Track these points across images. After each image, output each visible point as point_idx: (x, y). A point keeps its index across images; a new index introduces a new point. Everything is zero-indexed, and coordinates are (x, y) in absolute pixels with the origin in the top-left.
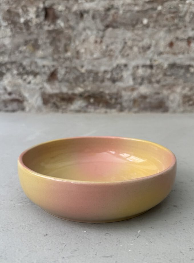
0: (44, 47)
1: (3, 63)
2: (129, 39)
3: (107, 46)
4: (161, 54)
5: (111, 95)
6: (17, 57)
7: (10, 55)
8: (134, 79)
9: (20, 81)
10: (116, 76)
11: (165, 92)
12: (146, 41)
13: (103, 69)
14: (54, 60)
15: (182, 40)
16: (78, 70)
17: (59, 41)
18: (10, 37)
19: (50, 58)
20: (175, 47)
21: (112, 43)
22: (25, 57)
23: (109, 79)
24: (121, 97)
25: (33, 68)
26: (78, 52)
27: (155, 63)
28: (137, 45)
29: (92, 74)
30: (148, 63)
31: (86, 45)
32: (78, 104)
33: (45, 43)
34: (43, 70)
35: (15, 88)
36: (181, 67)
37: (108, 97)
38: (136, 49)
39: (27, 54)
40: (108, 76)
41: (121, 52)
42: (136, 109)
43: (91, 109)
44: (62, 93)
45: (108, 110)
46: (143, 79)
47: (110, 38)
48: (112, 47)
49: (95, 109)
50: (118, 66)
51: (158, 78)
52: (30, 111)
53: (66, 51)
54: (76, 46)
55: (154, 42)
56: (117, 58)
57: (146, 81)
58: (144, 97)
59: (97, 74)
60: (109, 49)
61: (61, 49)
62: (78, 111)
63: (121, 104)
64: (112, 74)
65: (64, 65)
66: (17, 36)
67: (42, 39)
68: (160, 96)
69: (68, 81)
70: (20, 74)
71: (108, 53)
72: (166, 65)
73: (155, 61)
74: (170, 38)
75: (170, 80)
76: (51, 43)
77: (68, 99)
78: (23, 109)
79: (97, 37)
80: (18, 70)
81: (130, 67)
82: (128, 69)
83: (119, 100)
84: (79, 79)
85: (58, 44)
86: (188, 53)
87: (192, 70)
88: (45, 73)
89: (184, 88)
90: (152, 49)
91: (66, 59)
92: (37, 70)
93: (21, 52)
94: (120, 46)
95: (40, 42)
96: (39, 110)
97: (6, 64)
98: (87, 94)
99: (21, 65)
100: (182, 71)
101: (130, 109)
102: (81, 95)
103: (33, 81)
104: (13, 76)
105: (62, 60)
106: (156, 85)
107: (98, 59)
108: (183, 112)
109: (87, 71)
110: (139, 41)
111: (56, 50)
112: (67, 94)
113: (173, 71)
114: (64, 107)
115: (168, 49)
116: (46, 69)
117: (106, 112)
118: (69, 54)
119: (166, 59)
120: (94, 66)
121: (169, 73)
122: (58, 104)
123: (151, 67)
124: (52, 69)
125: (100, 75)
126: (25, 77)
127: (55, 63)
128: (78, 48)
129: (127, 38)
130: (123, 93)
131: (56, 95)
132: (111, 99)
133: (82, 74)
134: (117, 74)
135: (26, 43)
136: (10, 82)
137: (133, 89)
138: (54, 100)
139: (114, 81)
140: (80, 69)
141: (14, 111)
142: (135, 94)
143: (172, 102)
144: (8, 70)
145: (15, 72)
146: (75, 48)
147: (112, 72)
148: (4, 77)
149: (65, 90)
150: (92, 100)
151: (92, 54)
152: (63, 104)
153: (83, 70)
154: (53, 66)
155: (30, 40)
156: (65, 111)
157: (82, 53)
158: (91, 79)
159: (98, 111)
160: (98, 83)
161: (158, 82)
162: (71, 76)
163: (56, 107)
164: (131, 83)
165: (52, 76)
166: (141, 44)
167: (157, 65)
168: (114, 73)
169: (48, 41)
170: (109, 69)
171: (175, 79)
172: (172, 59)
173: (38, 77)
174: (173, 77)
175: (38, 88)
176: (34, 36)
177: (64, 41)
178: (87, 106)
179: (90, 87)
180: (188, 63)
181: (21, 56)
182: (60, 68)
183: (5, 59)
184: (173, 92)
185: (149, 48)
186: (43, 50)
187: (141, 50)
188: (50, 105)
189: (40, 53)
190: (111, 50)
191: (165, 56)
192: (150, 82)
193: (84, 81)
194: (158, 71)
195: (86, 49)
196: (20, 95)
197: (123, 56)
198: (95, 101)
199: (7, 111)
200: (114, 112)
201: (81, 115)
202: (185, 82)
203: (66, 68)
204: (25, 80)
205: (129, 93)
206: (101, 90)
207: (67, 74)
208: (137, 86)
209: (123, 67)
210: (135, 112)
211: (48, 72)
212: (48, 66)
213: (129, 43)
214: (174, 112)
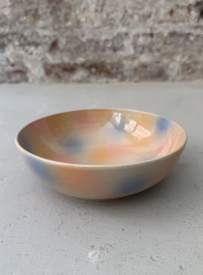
0: (44, 16)
1: (4, 34)
2: (130, 8)
3: (108, 15)
4: (161, 22)
5: (112, 65)
6: (17, 27)
7: (11, 26)
8: (135, 48)
9: (22, 52)
10: (117, 45)
11: (165, 61)
12: (147, 10)
13: (103, 37)
14: (55, 29)
15: (182, 7)
16: (79, 40)
17: (60, 10)
18: (10, 7)
19: (51, 28)
20: (175, 15)
21: (113, 12)
22: (26, 28)
23: (110, 48)
24: (122, 66)
25: (35, 38)
26: (78, 22)
27: (156, 32)
28: (137, 14)
29: (93, 44)
30: (148, 31)
31: (86, 14)
32: (80, 74)
33: (45, 13)
34: (44, 40)
35: (18, 60)
36: (181, 35)
37: (109, 67)
38: (136, 18)
39: (28, 25)
40: (109, 45)
41: (121, 20)
42: (136, 78)
43: (93, 79)
44: (64, 64)
45: (110, 80)
46: (143, 47)
47: (110, 6)
48: (113, 16)
49: (97, 79)
50: (119, 35)
51: (158, 47)
52: (33, 81)
53: (67, 20)
54: (77, 16)
55: (154, 10)
56: (117, 26)
57: (146, 50)
58: (144, 66)
59: (98, 43)
60: (109, 18)
61: (62, 18)
62: (80, 81)
63: (122, 73)
64: (113, 44)
65: (65, 35)
66: (16, 5)
67: (42, 9)
68: (161, 65)
69: (69, 51)
70: (22, 45)
71: (109, 22)
72: (166, 34)
73: (155, 29)
74: (170, 6)
75: (170, 48)
76: (52, 13)
77: (70, 69)
78: (26, 80)
79: (97, 6)
80: (19, 41)
81: (131, 36)
82: (129, 38)
83: (120, 70)
84: (80, 48)
85: (59, 13)
86: (188, 21)
87: (192, 38)
88: (46, 43)
89: (183, 57)
90: (153, 17)
91: (67, 28)
92: (38, 41)
93: (21, 23)
94: (120, 15)
95: (40, 12)
96: (42, 80)
97: (7, 35)
98: (88, 64)
99: (22, 36)
100: (182, 40)
101: (131, 78)
102: (83, 65)
103: (35, 52)
104: (15, 47)
105: (63, 30)
106: (157, 54)
107: (98, 28)
108: (183, 80)
109: (88, 40)
110: (140, 9)
111: (57, 20)
112: (69, 64)
113: (173, 39)
114: (67, 78)
115: (168, 17)
116: (47, 39)
117: (108, 82)
118: (69, 23)
119: (166, 28)
120: (95, 35)
121: (169, 42)
122: (61, 74)
123: (152, 35)
124: (53, 39)
125: (101, 44)
126: (27, 48)
127: (56, 33)
128: (79, 17)
129: (127, 7)
130: (125, 62)
131: (58, 65)
132: (112, 68)
133: (83, 43)
134: (118, 43)
135: (26, 13)
136: (12, 53)
137: (134, 58)
138: (57, 70)
139: (115, 50)
140: (81, 39)
141: (17, 82)
142: (136, 63)
143: (172, 70)
144: (10, 41)
145: (17, 43)
146: (76, 17)
147: (113, 41)
148: (7, 49)
149: (66, 60)
150: (94, 70)
151: (93, 23)
152: (65, 75)
153: (84, 39)
154: (54, 36)
155: (30, 10)
156: (67, 81)
157: (83, 22)
158: (92, 48)
159: (100, 81)
160: (99, 53)
161: (158, 50)
162: (72, 46)
163: (59, 78)
164: (131, 51)
165: (54, 46)
166: (141, 12)
167: (157, 34)
168: (115, 42)
169: (48, 11)
170: (110, 37)
171: (175, 47)
172: (172, 27)
173: (40, 48)
174: (173, 46)
175: (40, 58)
176: (34, 6)
177: (64, 11)
178: (89, 77)
179: (91, 56)
180: (187, 31)
181: (22, 27)
182: (61, 38)
183: (6, 30)
184: (173, 60)
185: (149, 16)
186: (43, 20)
187: (142, 19)
188: (52, 75)
189: (41, 23)
190: (112, 19)
191: (165, 24)
192: (151, 51)
193: (85, 50)
194: (158, 40)
195: (86, 18)
196: (23, 66)
197: (124, 25)
198: (97, 71)
199: (11, 82)
200: (115, 82)
201: (83, 86)
202: (184, 50)
203: (67, 37)
204: (27, 51)
205: (130, 62)
206: (103, 59)
207: (69, 44)
208: (137, 55)
209: (123, 36)
210: (136, 82)
211: (50, 42)
212: (49, 37)
213: (130, 12)
214: (174, 80)
